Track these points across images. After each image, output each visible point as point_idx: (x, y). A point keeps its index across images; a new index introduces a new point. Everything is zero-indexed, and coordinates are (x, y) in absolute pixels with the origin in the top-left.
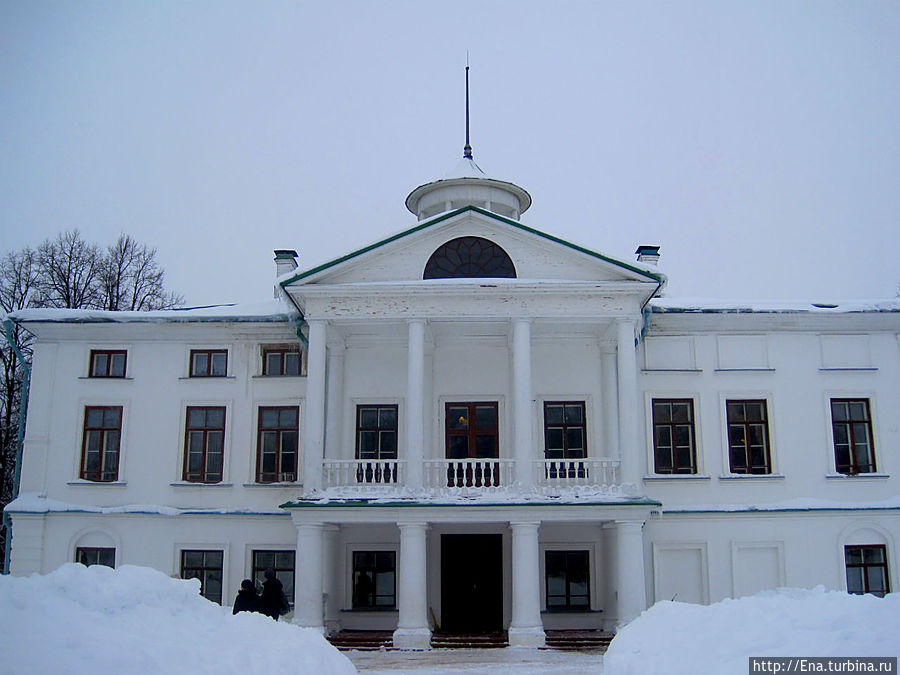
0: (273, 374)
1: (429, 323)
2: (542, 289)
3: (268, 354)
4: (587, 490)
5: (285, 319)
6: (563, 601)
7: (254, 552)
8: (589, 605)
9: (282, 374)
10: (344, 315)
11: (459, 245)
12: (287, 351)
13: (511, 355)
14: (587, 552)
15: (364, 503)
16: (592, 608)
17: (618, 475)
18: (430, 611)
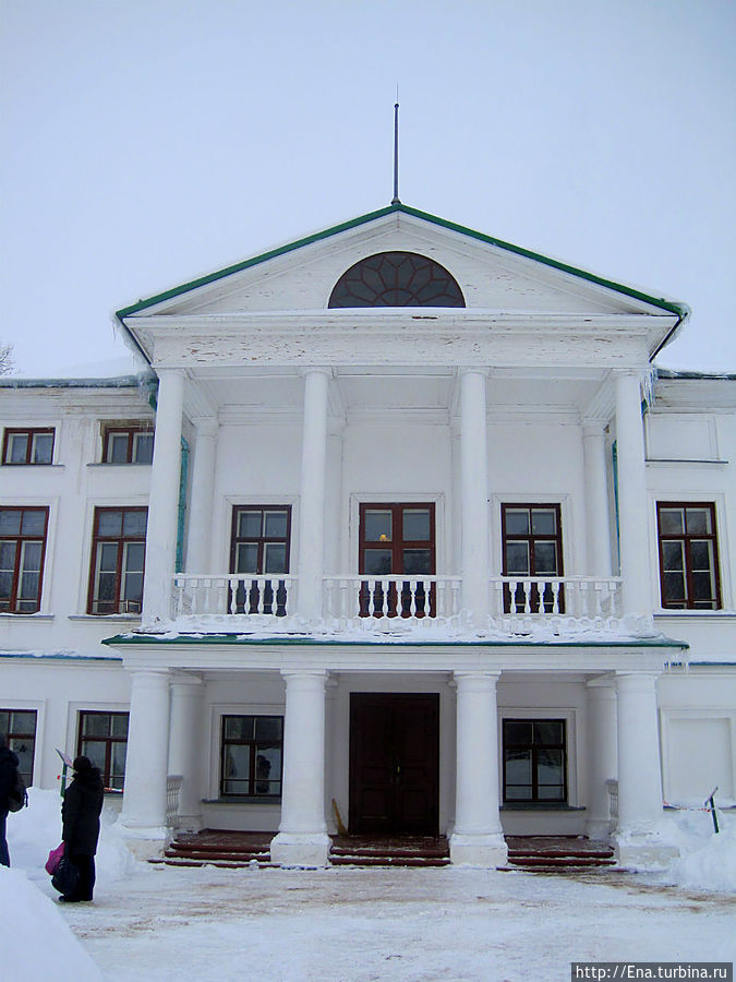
0: (116, 462)
1: (335, 376)
2: (503, 324)
3: (112, 436)
4: (571, 623)
5: (133, 384)
6: (527, 793)
7: (82, 713)
8: (565, 799)
9: (129, 461)
10: (210, 362)
11: (382, 263)
12: (138, 430)
13: (455, 437)
14: (563, 721)
15: (231, 638)
16: (571, 803)
17: (619, 602)
18: (332, 806)
